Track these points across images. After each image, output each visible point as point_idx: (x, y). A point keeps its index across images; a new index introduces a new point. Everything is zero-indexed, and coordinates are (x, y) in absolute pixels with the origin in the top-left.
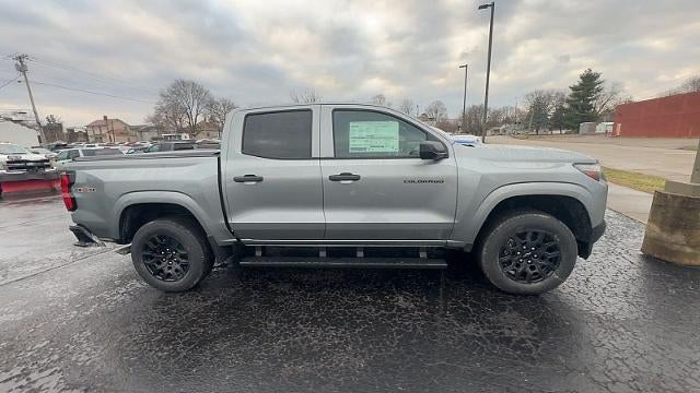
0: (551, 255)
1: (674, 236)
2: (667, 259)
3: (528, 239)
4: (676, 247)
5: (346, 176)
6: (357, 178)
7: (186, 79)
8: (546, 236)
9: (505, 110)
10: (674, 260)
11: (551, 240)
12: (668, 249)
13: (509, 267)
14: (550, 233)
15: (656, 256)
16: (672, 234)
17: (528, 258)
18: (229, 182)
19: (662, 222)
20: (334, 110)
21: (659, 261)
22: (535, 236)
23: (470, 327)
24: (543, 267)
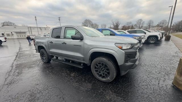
2: (177, 87)
3: (101, 65)
5: (64, 43)
6: (66, 44)
7: (88, 19)
11: (107, 67)
12: (178, 83)
13: (97, 72)
14: (106, 65)
15: (174, 84)
16: (180, 77)
17: (103, 71)
18: (49, 43)
19: (178, 71)
20: (65, 28)
21: (175, 87)
22: (103, 64)
23: (76, 84)
24: (106, 75)
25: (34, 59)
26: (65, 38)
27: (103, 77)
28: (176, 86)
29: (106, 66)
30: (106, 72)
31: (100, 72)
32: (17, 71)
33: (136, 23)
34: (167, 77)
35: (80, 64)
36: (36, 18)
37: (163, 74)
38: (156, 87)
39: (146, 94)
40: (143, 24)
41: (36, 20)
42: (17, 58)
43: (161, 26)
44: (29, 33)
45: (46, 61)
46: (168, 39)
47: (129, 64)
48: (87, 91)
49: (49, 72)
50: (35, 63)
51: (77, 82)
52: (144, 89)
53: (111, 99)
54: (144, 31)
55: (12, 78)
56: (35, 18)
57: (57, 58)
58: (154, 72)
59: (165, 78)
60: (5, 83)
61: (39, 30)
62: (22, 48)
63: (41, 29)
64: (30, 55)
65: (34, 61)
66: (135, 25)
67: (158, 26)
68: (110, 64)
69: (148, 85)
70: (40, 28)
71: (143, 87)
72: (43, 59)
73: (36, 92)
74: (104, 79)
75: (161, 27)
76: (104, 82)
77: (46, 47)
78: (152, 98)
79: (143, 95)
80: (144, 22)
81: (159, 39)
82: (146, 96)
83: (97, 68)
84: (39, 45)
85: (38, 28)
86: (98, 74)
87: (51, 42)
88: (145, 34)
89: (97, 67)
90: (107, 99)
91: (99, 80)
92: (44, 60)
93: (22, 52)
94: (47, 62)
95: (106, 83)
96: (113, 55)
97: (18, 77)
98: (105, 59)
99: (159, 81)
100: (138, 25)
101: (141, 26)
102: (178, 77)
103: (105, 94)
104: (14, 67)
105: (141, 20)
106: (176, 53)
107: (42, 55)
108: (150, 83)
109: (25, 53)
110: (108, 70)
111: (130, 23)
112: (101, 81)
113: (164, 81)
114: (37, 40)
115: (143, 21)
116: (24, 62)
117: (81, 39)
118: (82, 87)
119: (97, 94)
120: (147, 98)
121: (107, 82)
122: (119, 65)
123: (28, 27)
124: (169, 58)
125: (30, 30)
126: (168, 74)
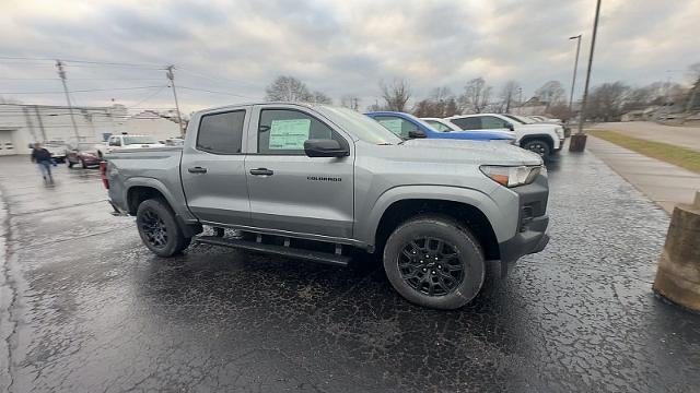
0: (452, 268)
1: (685, 269)
2: (674, 299)
3: (427, 247)
4: (686, 285)
5: (263, 171)
6: (270, 173)
7: (287, 76)
8: (445, 246)
9: (655, 87)
10: (682, 302)
11: (452, 252)
12: (676, 286)
13: (409, 276)
14: (449, 244)
15: (662, 292)
16: (682, 265)
17: (433, 268)
18: (186, 173)
19: (673, 248)
20: (262, 110)
21: (665, 301)
22: (434, 244)
23: (336, 326)
24: (446, 281)
25: (103, 244)
26: (263, 149)
27: (436, 291)
28: (670, 296)
29: (447, 249)
30: (446, 270)
31: (421, 275)
32: (48, 300)
33: (464, 92)
34: (630, 272)
35: (328, 248)
36: (65, 69)
37: (614, 262)
38: (614, 309)
39: (593, 333)
40: (486, 94)
41: (62, 75)
42: (16, 246)
43: (544, 103)
44: (32, 133)
45: (170, 248)
46: (578, 145)
47: (529, 235)
48: (392, 349)
49: (202, 290)
50: (117, 260)
51: (335, 319)
52: (579, 316)
53: (490, 364)
54: (507, 119)
55: (37, 332)
56: (57, 69)
57: (220, 231)
58: (583, 257)
59: (625, 274)
60: (14, 356)
61: (79, 118)
62: (17, 199)
63: (88, 117)
64: (77, 230)
65: (108, 255)
66: (462, 99)
67: (535, 101)
68: (464, 241)
69: (587, 304)
70: (84, 110)
71: (573, 312)
72: (152, 240)
73: (187, 378)
74: (439, 299)
75: (545, 107)
76: (441, 310)
77: (170, 190)
78: (617, 343)
79: (586, 338)
80: (489, 88)
81: (556, 147)
82: (596, 340)
83: (407, 260)
84: (136, 181)
85: (75, 111)
86: (413, 281)
87: (198, 170)
88: (512, 130)
89: (408, 255)
90: (477, 366)
91: (417, 305)
92: (157, 243)
93: (28, 219)
94: (173, 250)
95: (447, 310)
96: (479, 207)
97: (69, 328)
98: (442, 224)
99: (613, 288)
100: (471, 99)
101: (480, 101)
102: (674, 267)
103: (461, 352)
104: (23, 285)
105: (480, 81)
106: (621, 191)
107: (148, 224)
108: (589, 298)
109: (45, 220)
110: (455, 261)
111: (445, 91)
112: (428, 307)
113: (627, 284)
114: (121, 164)
115: (487, 84)
116: (58, 259)
117: (340, 152)
118: (365, 337)
119: (434, 354)
120: (601, 345)
121: (452, 308)
122: (499, 241)
123: (26, 109)
124: (609, 211)
125: (34, 119)
126: (628, 261)
